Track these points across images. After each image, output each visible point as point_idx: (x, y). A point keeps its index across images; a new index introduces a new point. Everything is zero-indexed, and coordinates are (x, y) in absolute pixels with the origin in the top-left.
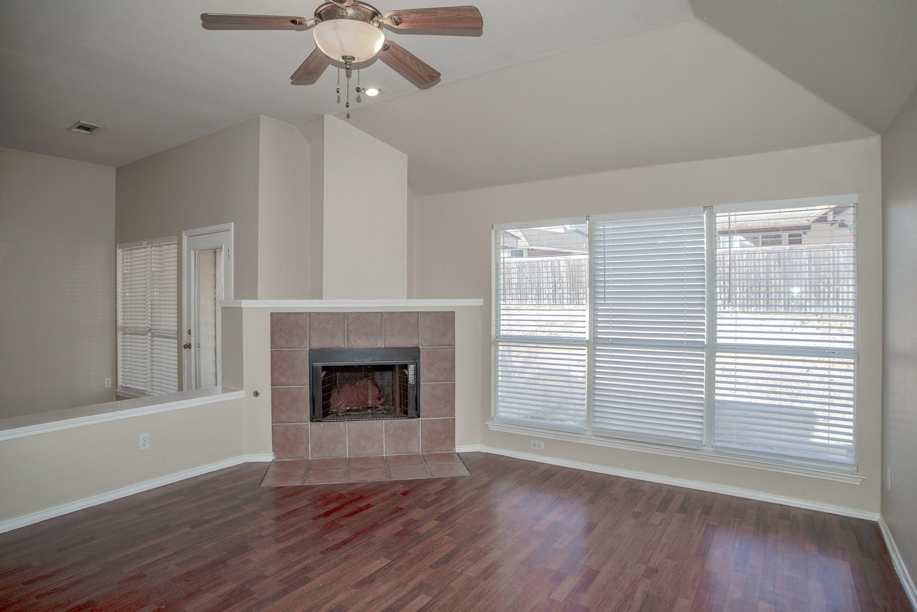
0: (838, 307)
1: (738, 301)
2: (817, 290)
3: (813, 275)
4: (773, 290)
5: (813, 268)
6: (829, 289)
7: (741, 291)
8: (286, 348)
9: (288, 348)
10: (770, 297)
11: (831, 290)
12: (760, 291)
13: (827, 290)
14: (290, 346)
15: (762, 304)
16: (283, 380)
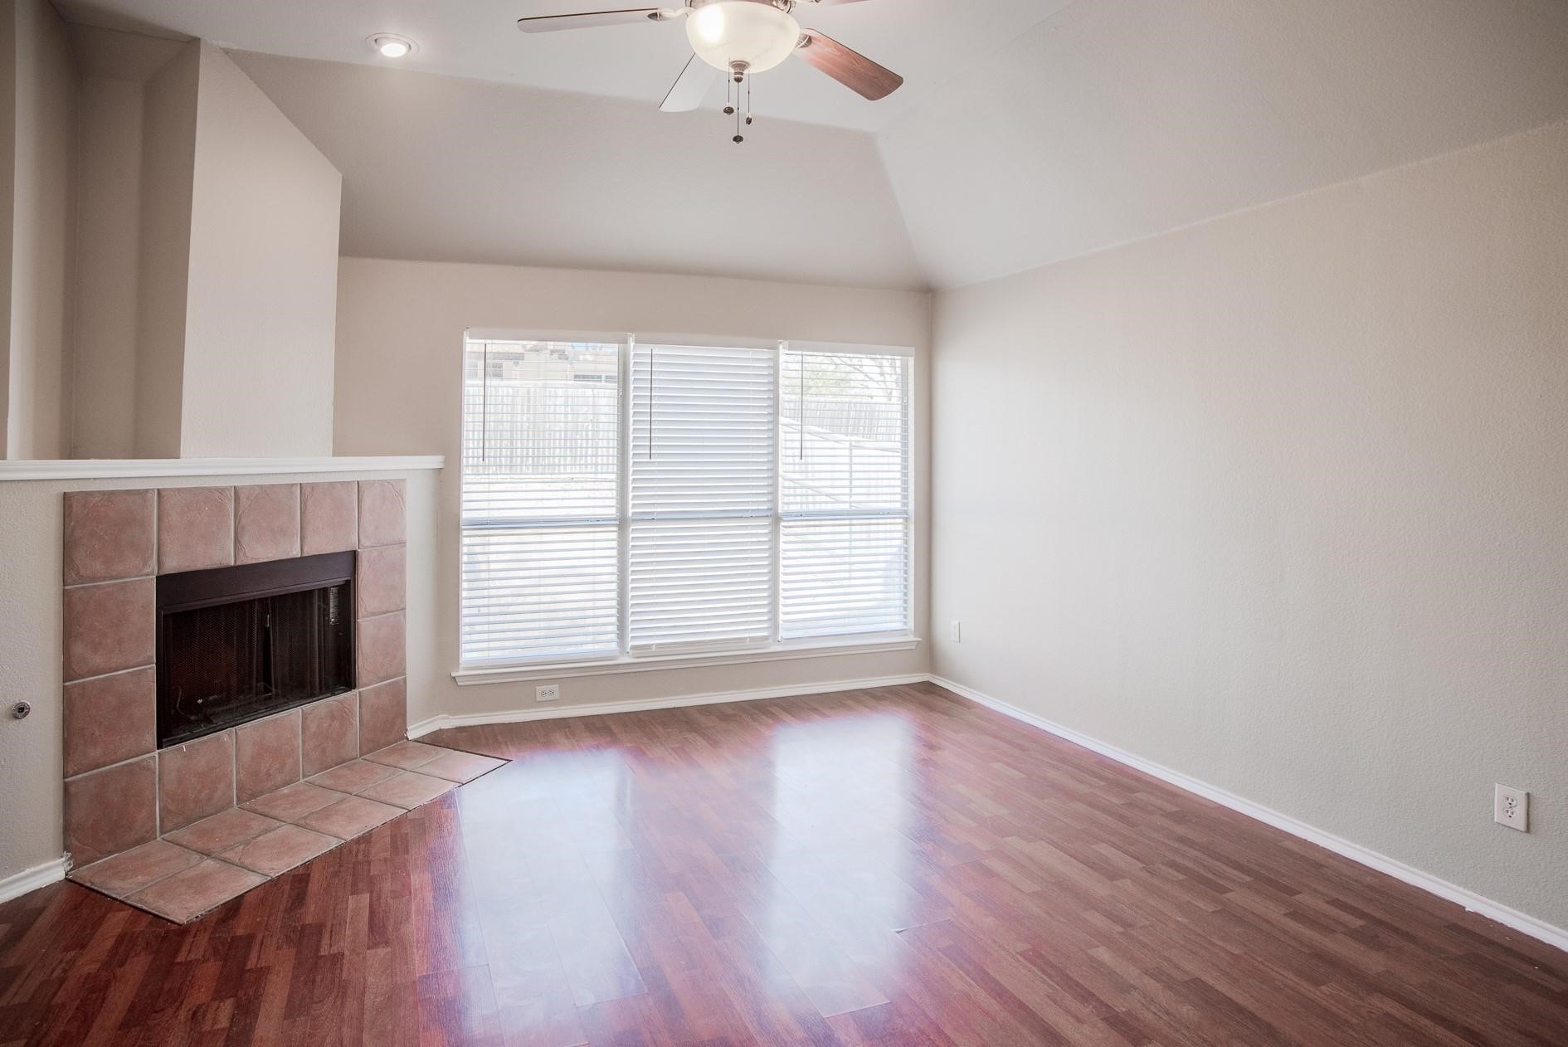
0: (596, 465)
1: (470, 459)
2: (574, 445)
3: (570, 426)
4: (519, 445)
5: (570, 417)
6: (587, 444)
7: (476, 446)
8: (105, 579)
9: (112, 578)
10: (514, 454)
11: (590, 445)
12: (501, 446)
13: (584, 445)
14: (114, 573)
15: (503, 463)
16: (98, 660)
